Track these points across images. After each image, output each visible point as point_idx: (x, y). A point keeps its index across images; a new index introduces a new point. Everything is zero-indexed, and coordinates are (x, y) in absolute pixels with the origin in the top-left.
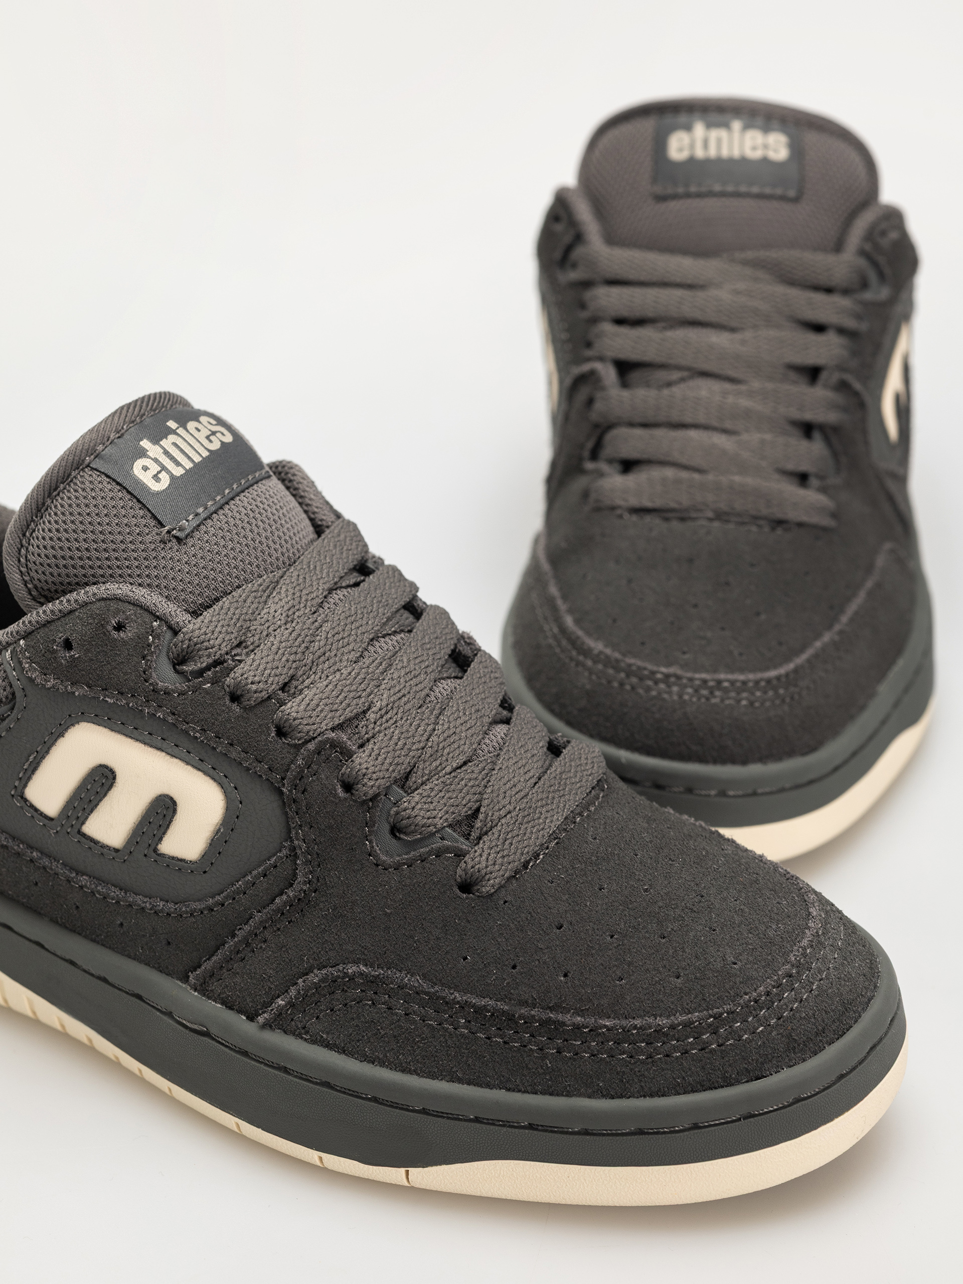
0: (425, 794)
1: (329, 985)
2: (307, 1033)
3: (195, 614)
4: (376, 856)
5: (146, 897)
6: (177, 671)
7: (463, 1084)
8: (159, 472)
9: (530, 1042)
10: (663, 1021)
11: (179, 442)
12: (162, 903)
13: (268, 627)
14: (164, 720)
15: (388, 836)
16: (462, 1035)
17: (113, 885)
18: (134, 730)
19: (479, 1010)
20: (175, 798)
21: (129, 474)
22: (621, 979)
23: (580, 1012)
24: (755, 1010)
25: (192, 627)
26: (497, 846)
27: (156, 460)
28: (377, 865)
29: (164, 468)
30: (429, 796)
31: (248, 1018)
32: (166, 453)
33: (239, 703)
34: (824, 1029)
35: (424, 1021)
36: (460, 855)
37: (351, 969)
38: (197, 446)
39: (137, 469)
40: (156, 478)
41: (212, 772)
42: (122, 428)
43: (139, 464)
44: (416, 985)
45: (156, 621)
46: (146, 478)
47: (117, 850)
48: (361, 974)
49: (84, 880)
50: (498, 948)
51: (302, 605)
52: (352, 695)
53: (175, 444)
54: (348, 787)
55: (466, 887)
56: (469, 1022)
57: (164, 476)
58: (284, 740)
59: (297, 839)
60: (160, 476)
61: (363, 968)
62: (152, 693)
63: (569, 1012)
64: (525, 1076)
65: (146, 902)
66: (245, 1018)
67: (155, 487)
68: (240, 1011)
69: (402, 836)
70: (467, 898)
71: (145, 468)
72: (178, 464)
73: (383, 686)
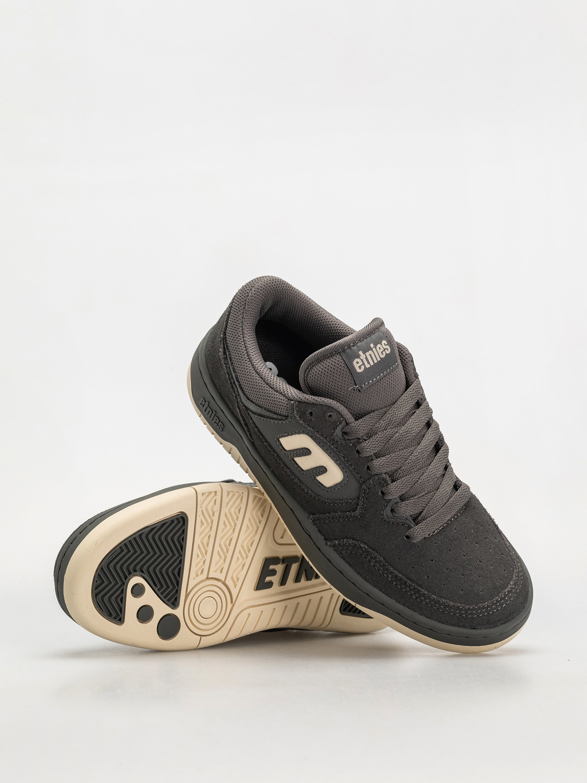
0: (407, 504)
1: (354, 545)
2: (341, 554)
3: (356, 420)
4: (383, 516)
5: (306, 486)
6: (343, 435)
7: (383, 593)
8: (362, 365)
9: (409, 592)
10: (452, 603)
11: (372, 354)
12: (311, 492)
13: (377, 430)
14: (333, 449)
15: (390, 511)
16: (389, 580)
17: (297, 477)
18: (322, 446)
19: (396, 576)
20: (327, 469)
21: (352, 363)
22: (444, 584)
23: (427, 590)
24: (481, 609)
25: (354, 424)
26: (423, 528)
27: (362, 360)
28: (383, 519)
29: (364, 364)
30: (407, 505)
31: (324, 538)
32: (366, 358)
33: (359, 454)
34: (501, 620)
35: (379, 570)
36: (410, 527)
37: (362, 545)
38: (377, 356)
39: (355, 363)
40: (360, 367)
41: (342, 469)
42: (355, 343)
43: (357, 360)
44: (381, 560)
45: (342, 418)
46: (356, 366)
47: (302, 470)
48: (365, 548)
49: (288, 471)
50: (410, 560)
51: (391, 424)
52: (396, 463)
53: (370, 355)
54: (383, 493)
55: (408, 537)
56: (392, 577)
57: (363, 367)
58: (368, 471)
59: (361, 501)
60: (362, 367)
61: (366, 547)
62: (332, 439)
63: (424, 589)
64: (403, 600)
65: (306, 488)
66: (323, 538)
67: (359, 370)
68: (323, 535)
69: (394, 513)
70: (407, 541)
71: (357, 363)
72: (369, 363)
73: (407, 462)
